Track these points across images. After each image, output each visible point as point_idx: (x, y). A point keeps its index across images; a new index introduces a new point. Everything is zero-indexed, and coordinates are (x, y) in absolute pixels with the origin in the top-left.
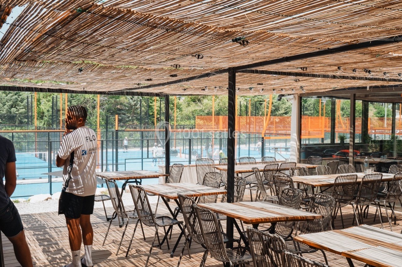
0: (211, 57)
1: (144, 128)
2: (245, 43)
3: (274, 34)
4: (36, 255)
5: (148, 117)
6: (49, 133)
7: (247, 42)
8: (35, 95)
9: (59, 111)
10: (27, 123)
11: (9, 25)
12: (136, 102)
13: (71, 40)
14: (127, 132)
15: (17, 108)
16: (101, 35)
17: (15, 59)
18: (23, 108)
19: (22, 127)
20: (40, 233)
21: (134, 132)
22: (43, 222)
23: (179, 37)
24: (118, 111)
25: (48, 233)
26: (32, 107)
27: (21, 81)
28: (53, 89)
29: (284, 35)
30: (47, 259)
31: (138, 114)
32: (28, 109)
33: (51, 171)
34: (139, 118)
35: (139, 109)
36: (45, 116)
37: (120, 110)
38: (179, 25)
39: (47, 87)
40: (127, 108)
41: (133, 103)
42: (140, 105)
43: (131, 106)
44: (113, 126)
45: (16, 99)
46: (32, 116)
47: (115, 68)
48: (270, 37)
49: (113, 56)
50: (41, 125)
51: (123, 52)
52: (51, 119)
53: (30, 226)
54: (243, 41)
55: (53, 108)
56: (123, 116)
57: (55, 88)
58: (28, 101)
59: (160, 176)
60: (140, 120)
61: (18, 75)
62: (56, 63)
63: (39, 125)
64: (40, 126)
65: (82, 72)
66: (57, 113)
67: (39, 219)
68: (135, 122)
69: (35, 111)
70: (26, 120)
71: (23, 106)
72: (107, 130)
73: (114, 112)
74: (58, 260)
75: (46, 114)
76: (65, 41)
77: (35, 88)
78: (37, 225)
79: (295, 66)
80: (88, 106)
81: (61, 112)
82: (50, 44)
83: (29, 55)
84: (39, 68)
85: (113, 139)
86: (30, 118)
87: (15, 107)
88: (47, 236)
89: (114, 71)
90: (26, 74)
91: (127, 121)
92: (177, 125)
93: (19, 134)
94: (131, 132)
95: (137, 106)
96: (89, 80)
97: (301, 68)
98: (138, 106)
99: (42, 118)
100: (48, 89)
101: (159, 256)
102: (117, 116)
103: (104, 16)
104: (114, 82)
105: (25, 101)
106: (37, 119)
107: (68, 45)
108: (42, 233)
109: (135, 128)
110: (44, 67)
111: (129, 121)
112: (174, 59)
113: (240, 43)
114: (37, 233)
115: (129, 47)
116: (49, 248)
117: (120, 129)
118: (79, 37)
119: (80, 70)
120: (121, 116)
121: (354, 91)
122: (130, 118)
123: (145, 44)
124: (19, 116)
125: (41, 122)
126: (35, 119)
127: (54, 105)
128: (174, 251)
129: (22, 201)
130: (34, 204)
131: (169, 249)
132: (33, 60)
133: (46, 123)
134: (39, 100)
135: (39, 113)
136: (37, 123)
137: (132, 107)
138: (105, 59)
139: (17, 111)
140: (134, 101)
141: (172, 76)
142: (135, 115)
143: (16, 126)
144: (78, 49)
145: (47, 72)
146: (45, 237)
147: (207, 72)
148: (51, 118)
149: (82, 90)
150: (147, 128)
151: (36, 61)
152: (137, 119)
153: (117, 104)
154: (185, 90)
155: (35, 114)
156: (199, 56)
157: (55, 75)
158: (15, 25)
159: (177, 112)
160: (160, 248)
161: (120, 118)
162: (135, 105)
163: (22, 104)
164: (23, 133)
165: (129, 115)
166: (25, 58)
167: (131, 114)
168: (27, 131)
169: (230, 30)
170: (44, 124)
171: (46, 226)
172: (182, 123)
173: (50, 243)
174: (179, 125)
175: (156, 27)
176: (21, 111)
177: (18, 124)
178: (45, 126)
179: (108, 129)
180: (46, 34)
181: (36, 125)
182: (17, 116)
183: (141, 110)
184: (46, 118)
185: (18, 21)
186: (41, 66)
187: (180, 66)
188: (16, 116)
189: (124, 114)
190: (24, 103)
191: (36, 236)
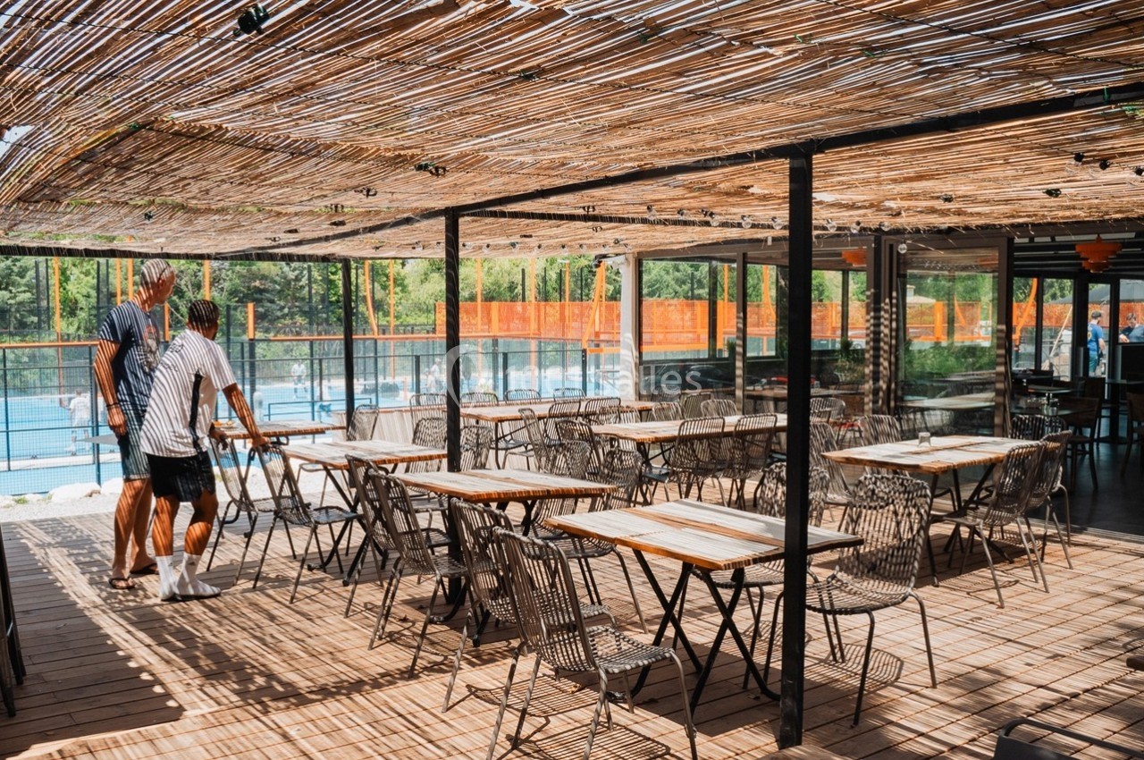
0: (393, 193)
1: (320, 334)
2: (441, 171)
3: (487, 157)
4: (75, 589)
5: (327, 307)
6: (90, 348)
7: (444, 169)
8: (55, 262)
9: (114, 295)
10: (38, 326)
11: (9, 145)
12: (297, 272)
13: (123, 167)
14: (279, 344)
15: (11, 292)
16: (177, 161)
17: (19, 199)
18: (25, 292)
19: (27, 335)
20: (81, 551)
21: (295, 343)
22: (86, 532)
23: (317, 164)
24: (256, 295)
25: (98, 552)
26: (48, 289)
27: (27, 236)
28: (95, 251)
29: (507, 158)
30: (99, 596)
31: (303, 299)
32: (38, 292)
33: (98, 434)
34: (307, 309)
35: (307, 289)
36: (82, 309)
37: (261, 291)
38: (312, 145)
39: (83, 248)
40: (278, 287)
41: (292, 275)
42: (309, 279)
43: (288, 282)
44: (244, 327)
45: (8, 268)
46: (48, 308)
47: (218, 211)
48: (482, 161)
49: (207, 192)
50: (72, 330)
51: (225, 186)
52: (95, 316)
53: (59, 539)
54: (437, 169)
55: (98, 289)
56: (269, 304)
57: (99, 248)
58: (37, 272)
59: (328, 429)
60: (310, 314)
61: (22, 226)
62: (99, 205)
63: (66, 331)
64: (70, 332)
65: (152, 221)
66: (109, 301)
67: (79, 526)
68: (299, 319)
69: (54, 298)
70: (35, 319)
71: (26, 285)
72: (228, 340)
73: (246, 296)
74: (120, 597)
75: (83, 302)
76: (114, 170)
77: (57, 249)
78: (74, 538)
79: (568, 204)
80: (183, 282)
81: (119, 298)
82: (85, 174)
83: (47, 191)
84: (65, 214)
85: (243, 358)
86: (44, 316)
87: (6, 289)
88: (97, 557)
89: (216, 217)
90: (39, 224)
91: (278, 318)
92: (397, 326)
93: (18, 352)
94: (288, 343)
95: (300, 280)
96: (169, 233)
97: (584, 208)
98: (304, 281)
99: (72, 313)
100: (86, 250)
101: (325, 584)
102: (251, 306)
103: (177, 134)
104: (222, 237)
105: (29, 273)
106: (62, 316)
107: (120, 176)
108: (85, 551)
109: (298, 334)
110: (75, 211)
111: (284, 316)
112: (325, 196)
113: (431, 172)
114: (75, 552)
115: (232, 178)
116: (101, 577)
117: (259, 335)
118: (138, 163)
119: (148, 217)
120: (263, 306)
121: (743, 248)
122: (286, 310)
123: (261, 174)
124: (18, 311)
125: (71, 324)
126: (57, 317)
127: (102, 283)
128: (350, 574)
129: (35, 500)
130: (61, 505)
131: (342, 572)
132: (52, 201)
133: (82, 326)
134: (63, 272)
135: (64, 301)
136: (60, 324)
137: (290, 283)
138: (193, 198)
139: (11, 298)
140: (293, 271)
141: (334, 224)
142: (297, 304)
143: (11, 334)
144: (141, 182)
145: (83, 220)
146: (91, 557)
147: (405, 215)
148: (94, 312)
149: (159, 251)
150: (327, 333)
151: (58, 202)
152: (304, 313)
153: (254, 277)
154: (377, 248)
155: (56, 304)
156: (368, 191)
157: (98, 224)
158: (20, 145)
159: (396, 293)
160: (325, 572)
161: (261, 309)
162: (297, 279)
163: (23, 281)
164: (27, 350)
165: (282, 303)
166: (37, 197)
167: (287, 302)
168: (37, 344)
169: (402, 153)
170: (79, 328)
171: (93, 538)
172: (411, 320)
173: (103, 568)
174: (401, 325)
175: (271, 150)
176: (21, 297)
177: (15, 328)
178: (81, 332)
179: (231, 337)
180: (77, 158)
181: (58, 331)
182: (13, 310)
183: (310, 292)
184: (83, 315)
185: (26, 139)
186: (69, 210)
187: (343, 207)
188: (9, 310)
189: (272, 302)
190: (27, 278)
191: (73, 558)
